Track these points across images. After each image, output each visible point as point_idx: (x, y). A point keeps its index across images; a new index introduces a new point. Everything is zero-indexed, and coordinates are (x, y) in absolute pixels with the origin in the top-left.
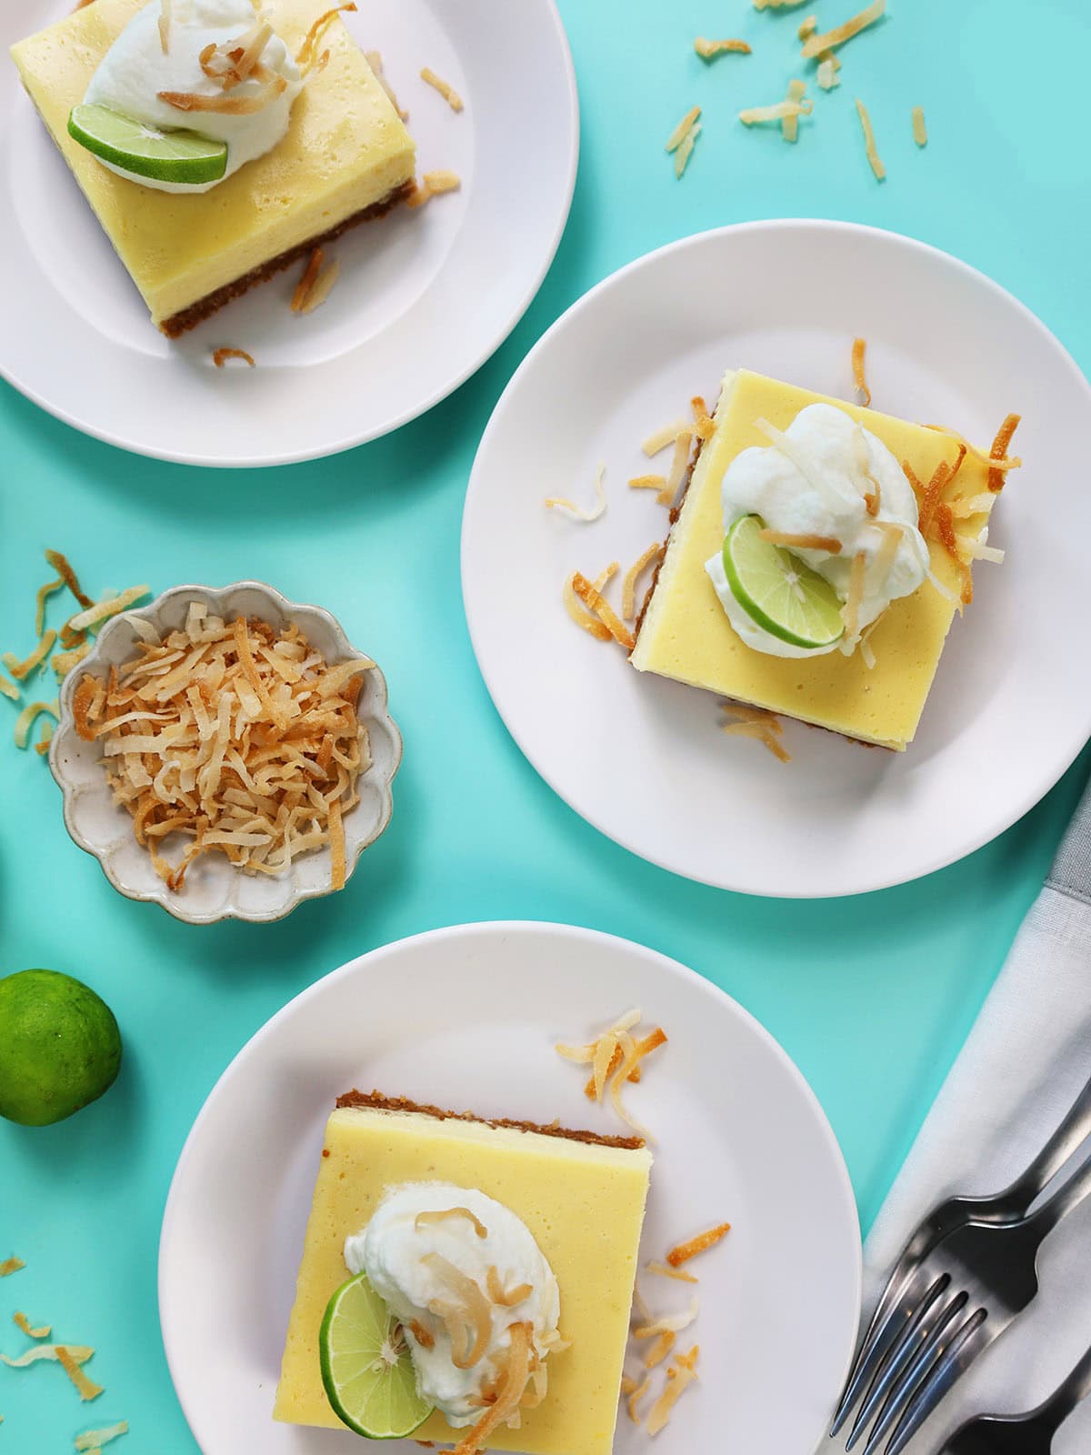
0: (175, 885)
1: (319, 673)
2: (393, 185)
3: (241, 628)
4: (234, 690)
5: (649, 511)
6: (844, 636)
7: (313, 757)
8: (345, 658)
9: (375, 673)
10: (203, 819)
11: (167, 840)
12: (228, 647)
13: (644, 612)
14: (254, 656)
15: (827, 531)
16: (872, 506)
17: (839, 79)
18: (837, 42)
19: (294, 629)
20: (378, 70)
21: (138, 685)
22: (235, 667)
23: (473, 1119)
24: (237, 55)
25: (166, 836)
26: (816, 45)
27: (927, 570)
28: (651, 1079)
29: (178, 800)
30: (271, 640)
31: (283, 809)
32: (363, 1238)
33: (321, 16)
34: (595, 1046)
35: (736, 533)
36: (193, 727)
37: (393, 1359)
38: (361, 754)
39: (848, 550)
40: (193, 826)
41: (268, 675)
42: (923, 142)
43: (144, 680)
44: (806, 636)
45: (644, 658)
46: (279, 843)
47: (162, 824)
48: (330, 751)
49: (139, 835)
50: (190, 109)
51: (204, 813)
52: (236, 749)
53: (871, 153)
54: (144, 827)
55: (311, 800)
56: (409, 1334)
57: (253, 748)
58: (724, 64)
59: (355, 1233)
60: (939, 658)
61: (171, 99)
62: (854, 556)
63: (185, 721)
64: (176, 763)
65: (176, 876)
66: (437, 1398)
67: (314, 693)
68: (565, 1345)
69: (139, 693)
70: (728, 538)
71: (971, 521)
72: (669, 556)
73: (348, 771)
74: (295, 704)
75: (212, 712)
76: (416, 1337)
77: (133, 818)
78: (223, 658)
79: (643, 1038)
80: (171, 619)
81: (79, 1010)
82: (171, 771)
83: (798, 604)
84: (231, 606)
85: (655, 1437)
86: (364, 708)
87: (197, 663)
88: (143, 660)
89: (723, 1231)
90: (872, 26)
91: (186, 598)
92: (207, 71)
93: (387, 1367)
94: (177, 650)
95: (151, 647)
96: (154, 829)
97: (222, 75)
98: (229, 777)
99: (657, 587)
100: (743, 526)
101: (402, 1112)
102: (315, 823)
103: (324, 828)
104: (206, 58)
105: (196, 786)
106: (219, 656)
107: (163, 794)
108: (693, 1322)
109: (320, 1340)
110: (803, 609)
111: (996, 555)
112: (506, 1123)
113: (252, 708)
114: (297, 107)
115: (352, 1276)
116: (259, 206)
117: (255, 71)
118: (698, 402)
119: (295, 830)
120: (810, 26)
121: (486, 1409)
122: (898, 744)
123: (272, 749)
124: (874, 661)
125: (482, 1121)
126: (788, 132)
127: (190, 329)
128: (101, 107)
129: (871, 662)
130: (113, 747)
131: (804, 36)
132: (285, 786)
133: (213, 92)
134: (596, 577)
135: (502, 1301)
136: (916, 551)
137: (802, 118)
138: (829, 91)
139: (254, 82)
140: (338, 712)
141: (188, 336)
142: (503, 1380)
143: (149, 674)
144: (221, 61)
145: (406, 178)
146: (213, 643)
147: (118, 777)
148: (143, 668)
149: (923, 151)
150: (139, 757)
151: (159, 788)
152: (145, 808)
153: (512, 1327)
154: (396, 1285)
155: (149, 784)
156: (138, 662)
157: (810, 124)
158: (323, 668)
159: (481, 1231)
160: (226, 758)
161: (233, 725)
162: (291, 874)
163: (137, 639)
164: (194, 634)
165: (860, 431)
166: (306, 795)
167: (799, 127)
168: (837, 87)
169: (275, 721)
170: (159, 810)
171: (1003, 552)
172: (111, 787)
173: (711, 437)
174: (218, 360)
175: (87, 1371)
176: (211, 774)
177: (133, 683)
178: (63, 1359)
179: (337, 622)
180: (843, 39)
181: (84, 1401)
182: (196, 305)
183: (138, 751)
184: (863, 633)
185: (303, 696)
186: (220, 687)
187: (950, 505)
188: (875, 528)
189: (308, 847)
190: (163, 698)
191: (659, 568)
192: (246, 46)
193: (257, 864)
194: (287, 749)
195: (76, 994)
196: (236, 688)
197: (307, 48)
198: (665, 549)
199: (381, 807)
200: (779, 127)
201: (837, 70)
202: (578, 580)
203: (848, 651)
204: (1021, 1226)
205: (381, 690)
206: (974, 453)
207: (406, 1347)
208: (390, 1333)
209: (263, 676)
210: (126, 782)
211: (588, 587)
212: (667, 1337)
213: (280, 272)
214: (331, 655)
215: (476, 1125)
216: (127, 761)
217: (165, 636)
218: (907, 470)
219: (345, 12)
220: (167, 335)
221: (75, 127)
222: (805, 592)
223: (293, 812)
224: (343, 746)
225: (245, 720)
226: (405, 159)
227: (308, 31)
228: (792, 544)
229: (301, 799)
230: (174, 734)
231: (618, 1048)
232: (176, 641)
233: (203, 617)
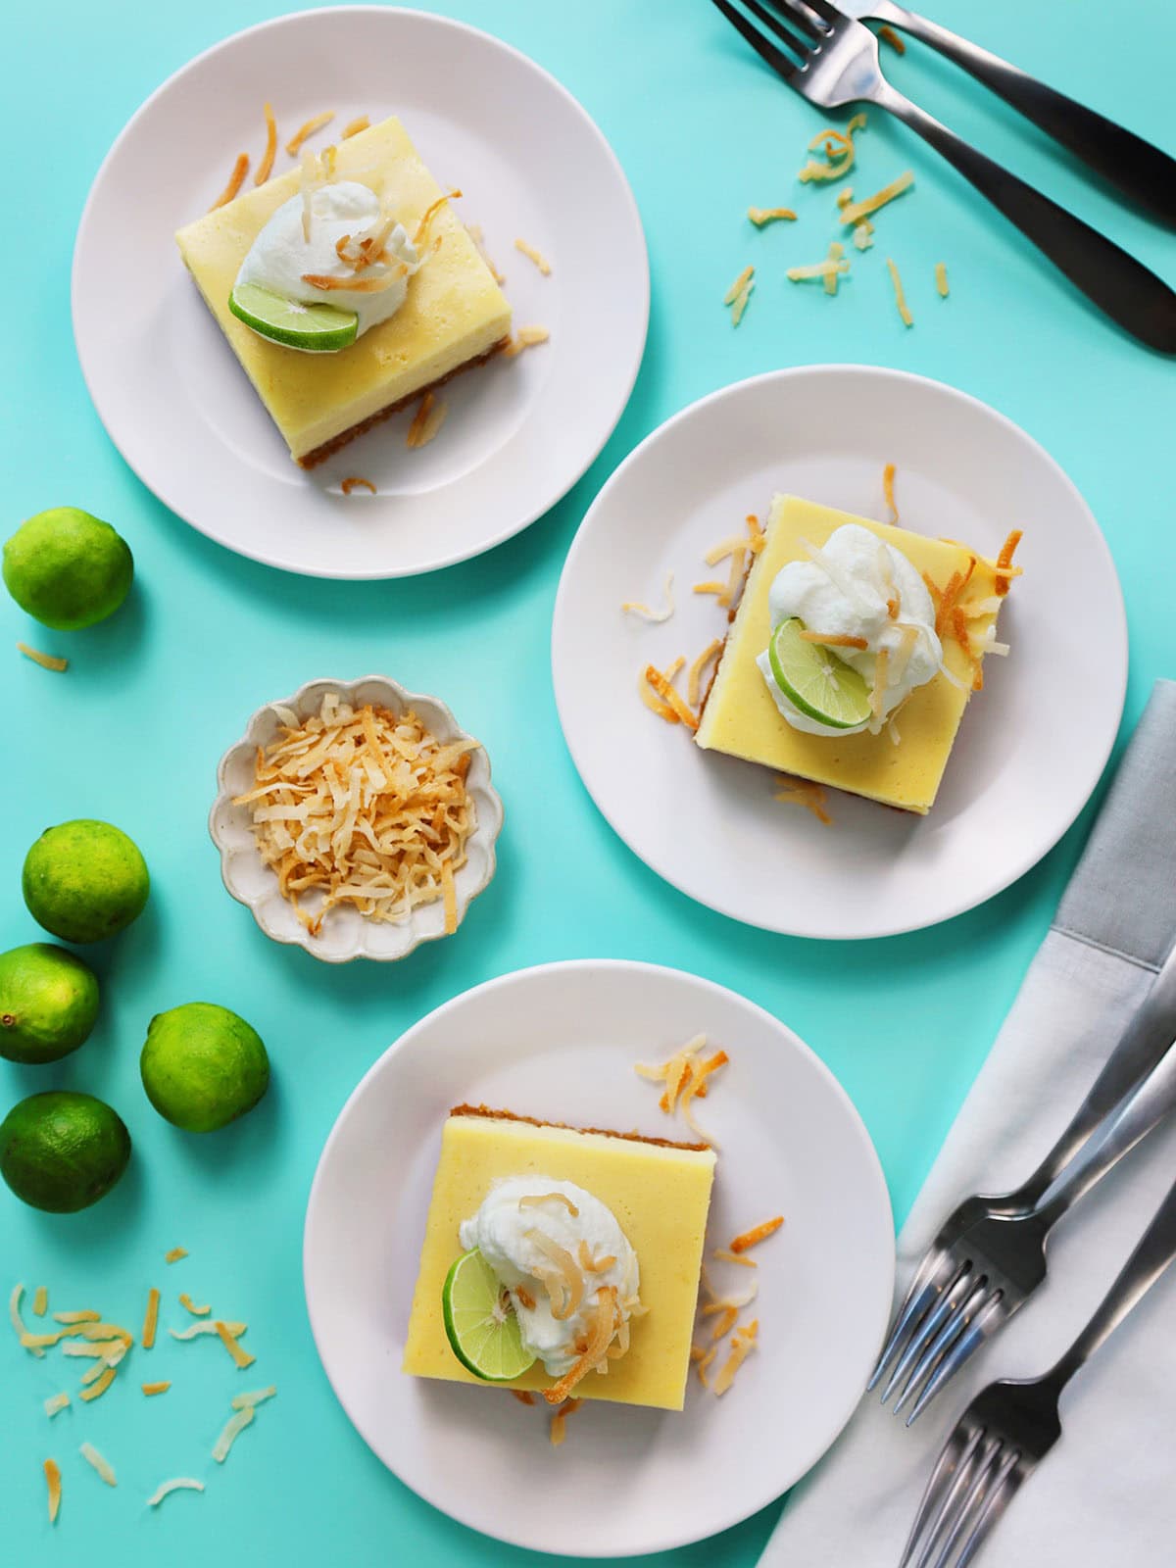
0: (313, 931)
1: (433, 752)
2: (493, 341)
3: (368, 714)
4: (362, 767)
5: (710, 611)
6: (872, 717)
7: (429, 823)
8: (455, 739)
9: (481, 751)
10: (336, 875)
11: (306, 894)
12: (357, 731)
13: (706, 698)
14: (379, 738)
15: (855, 632)
16: (893, 610)
17: (873, 240)
18: (870, 210)
19: (412, 714)
20: (479, 241)
21: (281, 763)
22: (363, 747)
23: (564, 1127)
24: (367, 244)
25: (305, 890)
26: (852, 213)
27: (940, 664)
28: (716, 1094)
29: (316, 860)
30: (392, 724)
31: (403, 867)
32: (476, 1219)
33: (432, 204)
34: (668, 1066)
35: (780, 633)
36: (329, 798)
37: (503, 1318)
38: (468, 820)
39: (874, 646)
40: (328, 881)
41: (390, 753)
42: (944, 293)
43: (286, 759)
44: (838, 718)
45: (706, 738)
46: (400, 895)
47: (303, 880)
48: (443, 818)
49: (283, 889)
50: (328, 288)
51: (338, 870)
52: (365, 816)
53: (901, 303)
54: (287, 882)
55: (427, 859)
56: (515, 1298)
57: (379, 815)
58: (772, 229)
59: (468, 1218)
60: (954, 735)
61: (313, 280)
62: (878, 652)
63: (322, 792)
64: (314, 828)
65: (315, 924)
66: (538, 1348)
67: (429, 769)
68: (645, 1310)
69: (282, 770)
70: (774, 637)
71: (981, 619)
72: (727, 651)
73: (457, 835)
74: (414, 778)
75: (345, 785)
76: (521, 1300)
77: (278, 875)
78: (353, 740)
79: (708, 1058)
80: (308, 708)
81: (236, 1035)
82: (310, 835)
83: (833, 693)
84: (358, 695)
85: (721, 1397)
86: (470, 781)
87: (331, 744)
88: (285, 742)
89: (778, 1224)
90: (902, 195)
91: (323, 689)
92: (342, 258)
93: (498, 1323)
94: (312, 734)
95: (293, 731)
96: (295, 884)
97: (355, 260)
98: (359, 838)
99: (717, 677)
100: (787, 627)
101: (506, 1120)
102: (431, 879)
103: (438, 882)
104: (341, 246)
105: (331, 847)
106: (349, 738)
107: (305, 855)
108: (753, 1300)
109: (443, 1300)
110: (837, 696)
111: (1003, 649)
112: (593, 1131)
113: (378, 783)
114: (412, 281)
115: (464, 1251)
116: (382, 363)
117: (381, 256)
118: (752, 519)
119: (413, 885)
120: (847, 196)
121: (578, 1358)
122: (920, 808)
123: (394, 816)
124: (899, 738)
125: (572, 1128)
126: (830, 287)
127: (322, 462)
128: (253, 286)
129: (896, 739)
130: (261, 815)
131: (843, 204)
132: (404, 846)
133: (347, 274)
134: (665, 669)
135: (591, 1268)
136: (930, 647)
137: (841, 275)
138: (864, 251)
139: (380, 265)
140: (449, 784)
141: (319, 466)
142: (592, 1333)
143: (291, 754)
144: (353, 251)
145: (504, 334)
146: (344, 727)
147: (265, 841)
148: (285, 749)
149: (945, 302)
150: (283, 824)
151: (301, 850)
152: (288, 866)
153: (600, 1290)
154: (504, 1254)
155: (292, 846)
156: (281, 744)
157: (848, 279)
158: (436, 748)
159: (574, 1212)
160: (356, 824)
161: (362, 796)
162: (411, 922)
163: (280, 724)
164: (327, 719)
165: (884, 547)
166: (422, 855)
167: (838, 282)
168: (870, 247)
169: (398, 793)
170: (299, 869)
171: (1008, 646)
172: (259, 848)
173: (761, 551)
174: (346, 488)
175: (242, 1343)
176: (343, 838)
177: (278, 761)
178: (220, 1334)
179: (448, 709)
180: (875, 208)
181: (239, 1369)
182: (327, 443)
183: (282, 818)
184: (889, 715)
185: (420, 771)
186: (351, 763)
187: (962, 607)
188: (895, 628)
189: (424, 898)
190: (303, 774)
191: (719, 661)
192: (375, 236)
193: (382, 913)
194: (406, 816)
195: (233, 1022)
196: (364, 765)
197: (422, 231)
198: (724, 645)
199: (487, 864)
200: (821, 282)
201: (871, 233)
202: (650, 672)
203: (876, 730)
204: (1032, 1218)
205: (485, 766)
206: (984, 564)
207: (513, 1310)
208: (499, 1297)
209: (387, 755)
210: (272, 844)
211: (659, 677)
212: (732, 1313)
213: (396, 414)
214: (443, 736)
215: (567, 1132)
216: (273, 827)
217: (303, 721)
218: (926, 578)
219: (453, 199)
220: (302, 468)
221: (237, 306)
222: (838, 681)
223: (412, 868)
224: (452, 813)
225: (372, 791)
226: (503, 321)
227: (422, 217)
228: (826, 642)
229: (418, 859)
230: (313, 804)
231: (687, 1067)
232: (312, 725)
233: (336, 706)
